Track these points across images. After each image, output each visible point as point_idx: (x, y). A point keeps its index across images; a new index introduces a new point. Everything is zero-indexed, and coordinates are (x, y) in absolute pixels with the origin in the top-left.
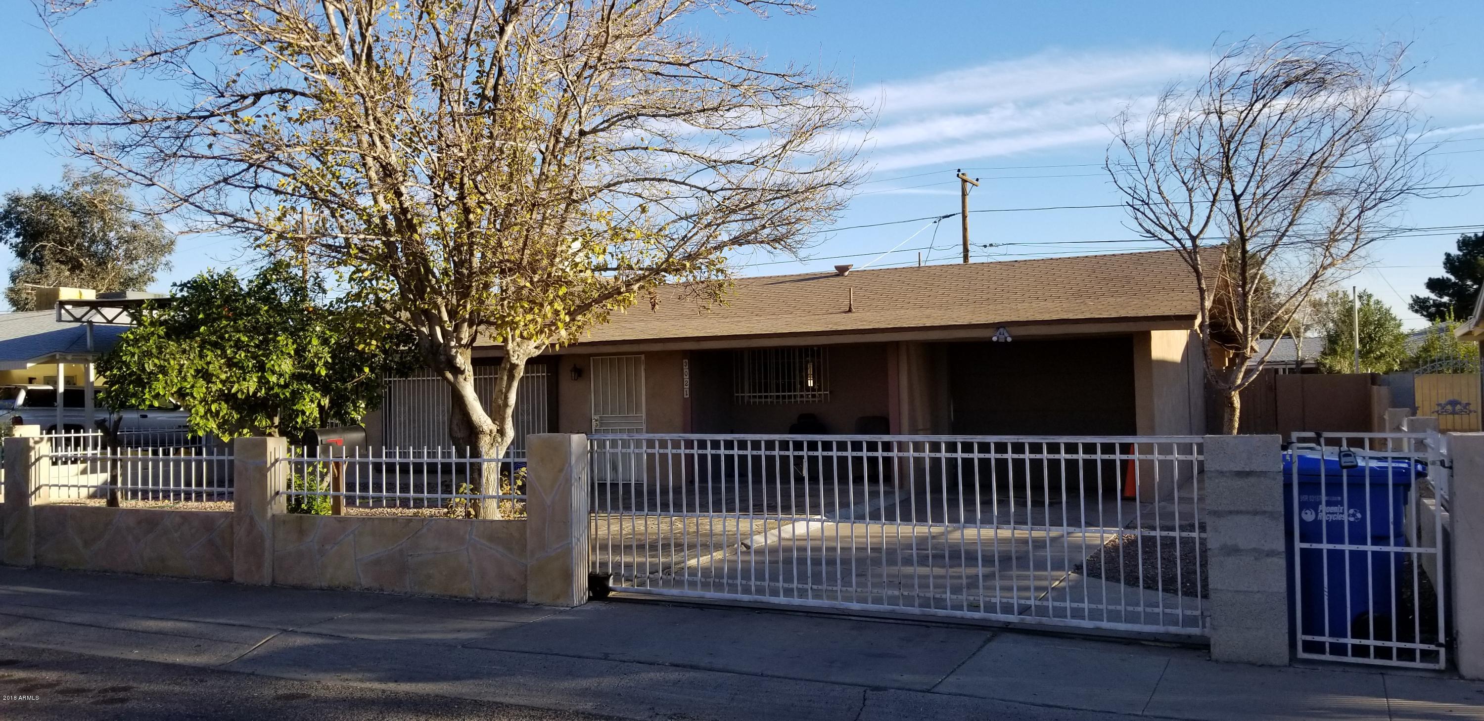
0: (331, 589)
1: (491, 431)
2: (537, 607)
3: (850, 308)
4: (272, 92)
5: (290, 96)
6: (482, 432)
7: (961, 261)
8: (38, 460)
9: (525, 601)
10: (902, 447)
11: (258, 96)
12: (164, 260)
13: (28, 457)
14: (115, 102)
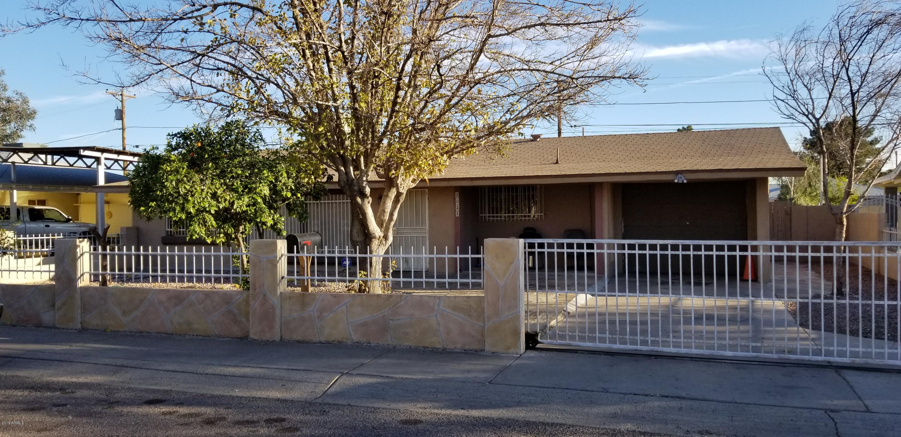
0: (328, 342)
1: (380, 237)
2: (495, 355)
3: (557, 161)
4: (225, 4)
5: (238, 7)
6: (375, 237)
7: (556, 135)
8: (82, 255)
9: (483, 350)
10: (600, 246)
11: (215, 6)
12: (28, 123)
13: (76, 253)
14: (117, 6)
